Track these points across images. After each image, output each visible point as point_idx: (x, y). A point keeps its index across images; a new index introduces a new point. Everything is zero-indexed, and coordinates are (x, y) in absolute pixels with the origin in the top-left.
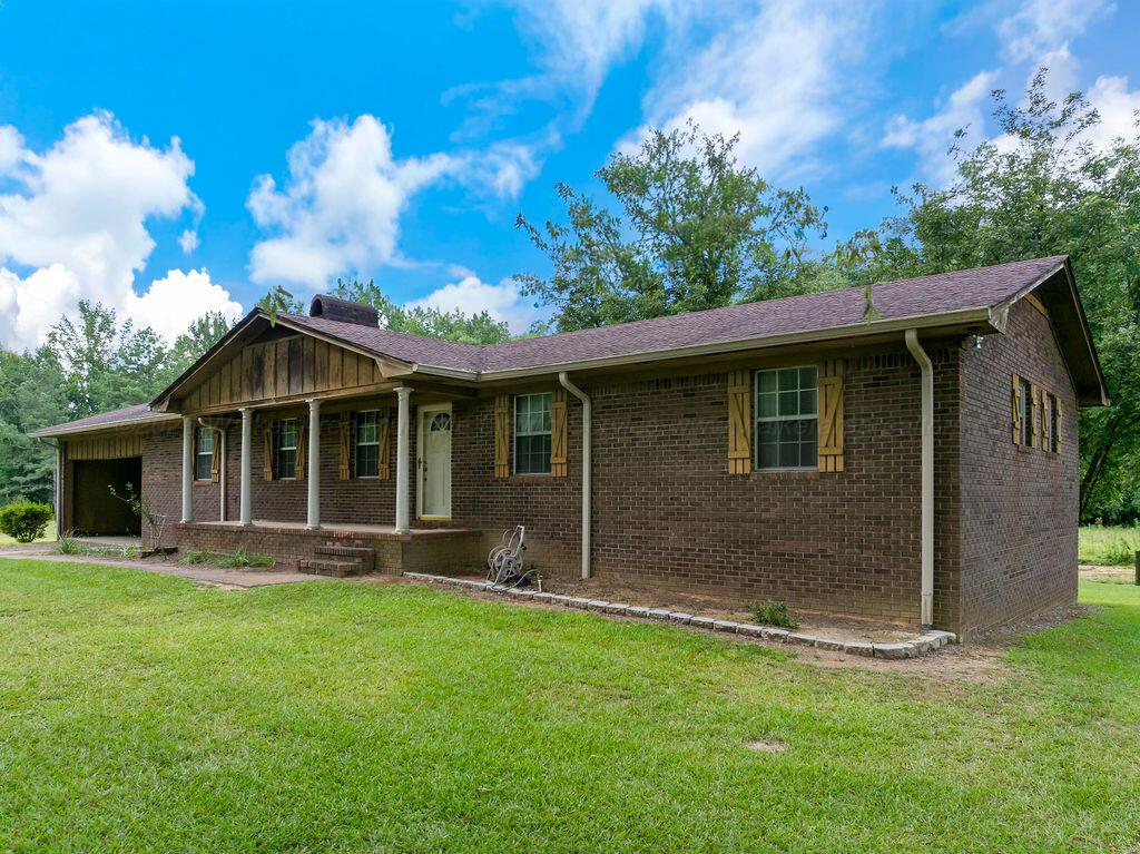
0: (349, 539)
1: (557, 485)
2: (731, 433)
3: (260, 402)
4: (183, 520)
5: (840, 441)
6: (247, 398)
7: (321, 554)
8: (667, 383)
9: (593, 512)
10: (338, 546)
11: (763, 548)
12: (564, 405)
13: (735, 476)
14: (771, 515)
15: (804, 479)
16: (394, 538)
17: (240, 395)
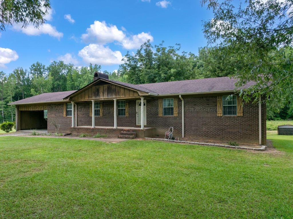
0: (128, 130)
1: (175, 118)
2: (218, 108)
3: (98, 99)
4: (73, 126)
5: (242, 110)
6: (94, 98)
7: (122, 134)
8: (202, 97)
9: (184, 124)
10: (125, 132)
11: (225, 131)
12: (177, 101)
13: (219, 117)
14: (227, 124)
15: (234, 117)
16: (142, 130)
17: (92, 97)
